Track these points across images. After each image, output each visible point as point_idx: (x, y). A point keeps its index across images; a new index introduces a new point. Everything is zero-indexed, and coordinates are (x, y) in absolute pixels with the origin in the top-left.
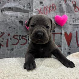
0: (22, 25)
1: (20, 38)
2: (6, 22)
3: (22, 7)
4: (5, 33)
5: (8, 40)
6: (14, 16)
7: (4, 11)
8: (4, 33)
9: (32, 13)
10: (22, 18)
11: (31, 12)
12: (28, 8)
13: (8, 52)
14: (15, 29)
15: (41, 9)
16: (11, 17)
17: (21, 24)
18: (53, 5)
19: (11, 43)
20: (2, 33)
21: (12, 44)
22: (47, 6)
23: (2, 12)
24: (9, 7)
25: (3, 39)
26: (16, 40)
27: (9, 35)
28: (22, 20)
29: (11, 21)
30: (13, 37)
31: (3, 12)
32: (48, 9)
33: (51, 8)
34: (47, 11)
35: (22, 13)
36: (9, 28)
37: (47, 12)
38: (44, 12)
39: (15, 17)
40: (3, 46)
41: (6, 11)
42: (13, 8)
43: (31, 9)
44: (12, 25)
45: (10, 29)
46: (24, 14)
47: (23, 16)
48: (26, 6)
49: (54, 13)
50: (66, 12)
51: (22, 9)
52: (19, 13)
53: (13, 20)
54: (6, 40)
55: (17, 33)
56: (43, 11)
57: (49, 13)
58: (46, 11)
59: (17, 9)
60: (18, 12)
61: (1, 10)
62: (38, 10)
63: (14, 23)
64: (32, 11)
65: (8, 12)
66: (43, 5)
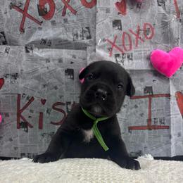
0: (73, 79)
1: (67, 108)
2: (36, 75)
3: (70, 37)
4: (36, 99)
5: (41, 114)
6: (54, 60)
7: (32, 49)
8: (33, 98)
9: (95, 50)
10: (72, 63)
11: (93, 48)
12: (85, 38)
13: (43, 141)
14: (56, 88)
15: (116, 38)
16: (48, 61)
17: (69, 77)
18: (145, 25)
19: (49, 121)
20: (28, 98)
21: (51, 123)
22: (131, 31)
23: (27, 52)
24: (43, 40)
25: (31, 111)
26: (60, 113)
27: (43, 102)
28: (73, 68)
29: (47, 71)
30: (53, 108)
31: (31, 52)
32: (134, 37)
33: (142, 32)
34: (131, 42)
35: (72, 51)
36: (44, 86)
37: (131, 45)
38: (124, 45)
39: (57, 62)
40: (32, 127)
41: (37, 49)
42: (52, 42)
43: (92, 39)
44: (50, 81)
45: (46, 89)
46: (75, 54)
47: (74, 57)
48: (79, 33)
49: (149, 45)
50: (180, 41)
51: (70, 43)
52: (64, 50)
53: (51, 68)
54: (39, 115)
55: (61, 97)
56: (121, 44)
57: (137, 46)
58: (129, 43)
59: (60, 42)
60: (63, 48)
61: (26, 48)
62: (109, 41)
63: (54, 74)
64: (95, 44)
65: (41, 50)
66: (121, 29)
